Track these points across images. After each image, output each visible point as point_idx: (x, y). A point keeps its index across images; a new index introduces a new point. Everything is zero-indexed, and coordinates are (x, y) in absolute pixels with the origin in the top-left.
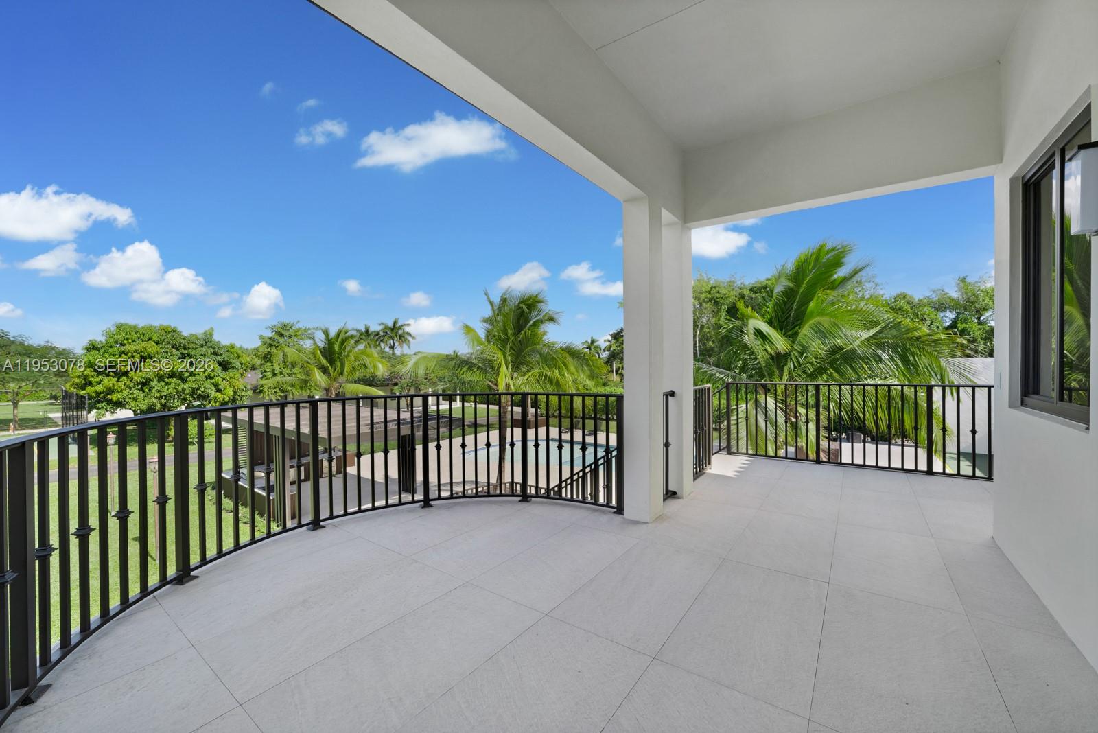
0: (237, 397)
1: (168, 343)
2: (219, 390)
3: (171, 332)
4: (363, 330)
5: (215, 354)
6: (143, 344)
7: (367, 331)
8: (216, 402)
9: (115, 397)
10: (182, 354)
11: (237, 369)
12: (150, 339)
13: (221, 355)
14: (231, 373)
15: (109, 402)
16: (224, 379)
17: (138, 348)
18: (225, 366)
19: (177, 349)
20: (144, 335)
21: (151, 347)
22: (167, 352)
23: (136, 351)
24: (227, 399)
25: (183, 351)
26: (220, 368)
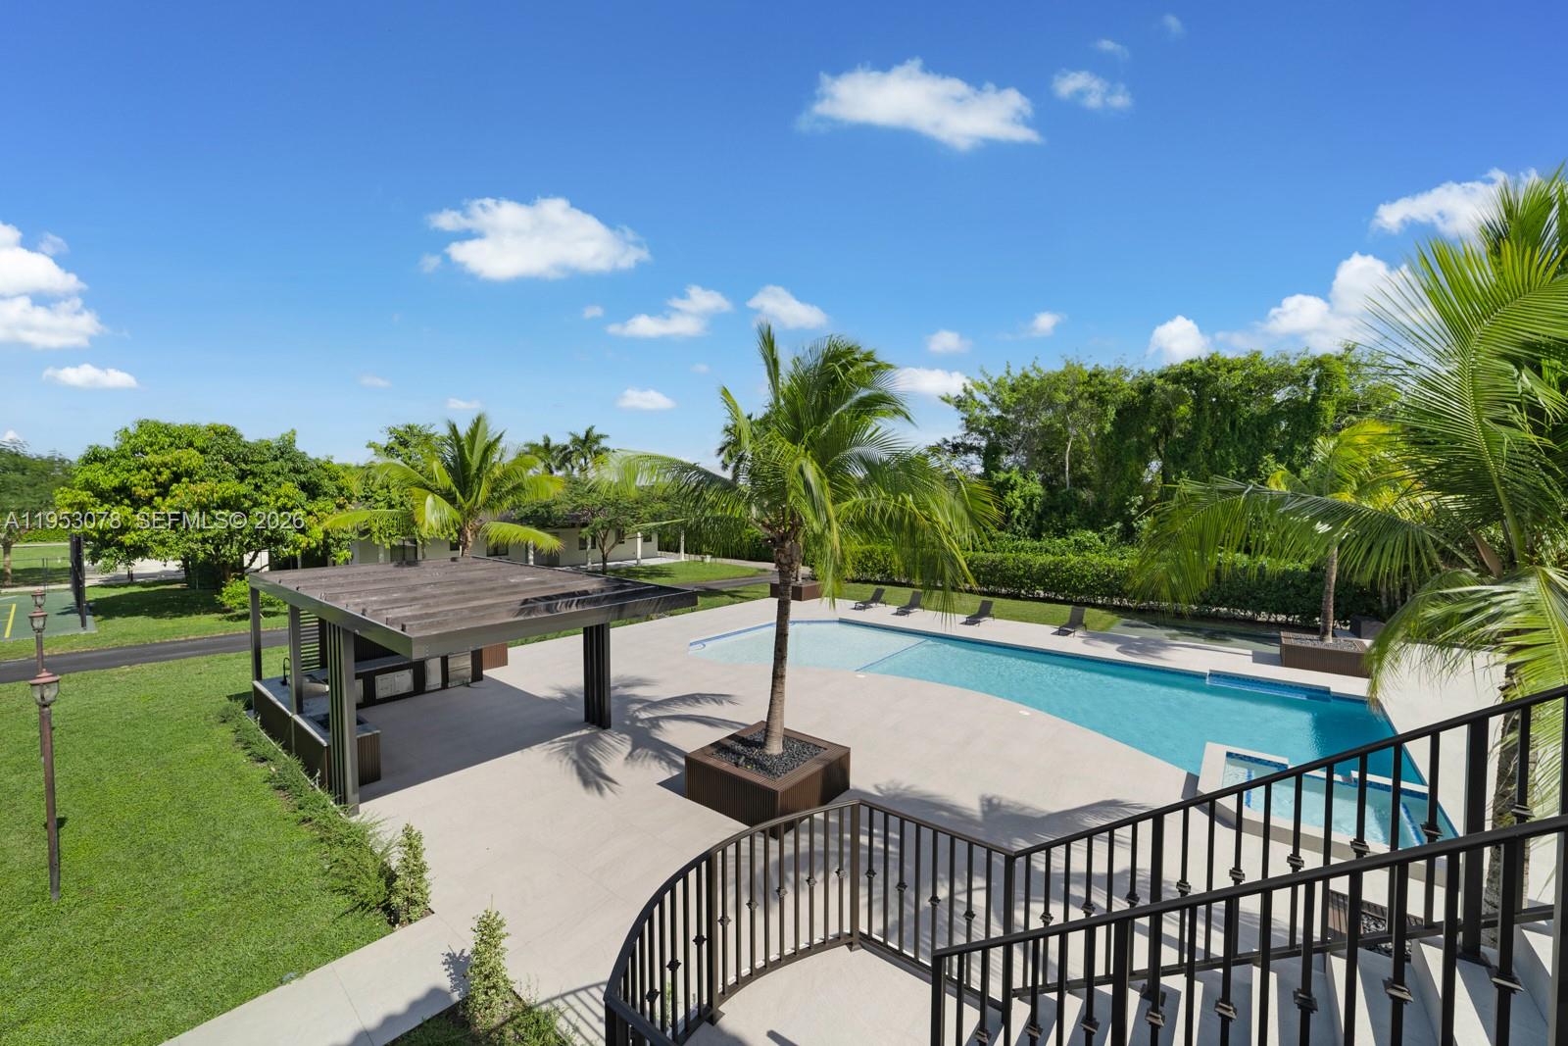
0: (331, 541)
1: (219, 452)
2: (302, 531)
3: (226, 433)
4: (541, 443)
5: (297, 471)
6: (177, 453)
7: (547, 445)
8: (295, 549)
9: (128, 539)
10: (240, 470)
11: (332, 497)
12: (190, 444)
13: (306, 472)
14: (321, 503)
15: (121, 546)
16: (310, 513)
17: (168, 458)
18: (312, 490)
19: (232, 462)
20: (181, 438)
21: (191, 458)
22: (216, 468)
23: (165, 465)
24: (314, 545)
25: (243, 466)
26: (304, 495)
